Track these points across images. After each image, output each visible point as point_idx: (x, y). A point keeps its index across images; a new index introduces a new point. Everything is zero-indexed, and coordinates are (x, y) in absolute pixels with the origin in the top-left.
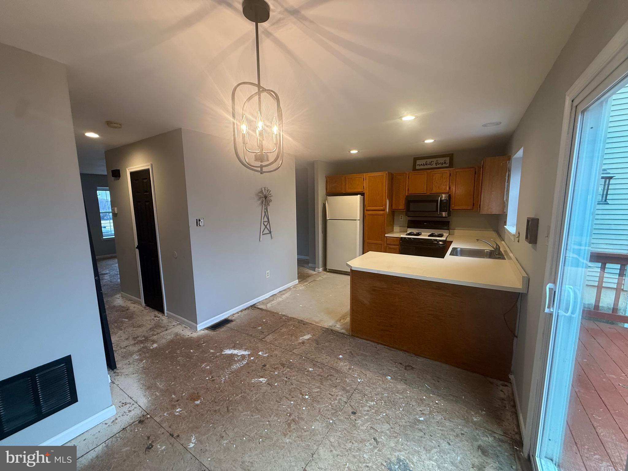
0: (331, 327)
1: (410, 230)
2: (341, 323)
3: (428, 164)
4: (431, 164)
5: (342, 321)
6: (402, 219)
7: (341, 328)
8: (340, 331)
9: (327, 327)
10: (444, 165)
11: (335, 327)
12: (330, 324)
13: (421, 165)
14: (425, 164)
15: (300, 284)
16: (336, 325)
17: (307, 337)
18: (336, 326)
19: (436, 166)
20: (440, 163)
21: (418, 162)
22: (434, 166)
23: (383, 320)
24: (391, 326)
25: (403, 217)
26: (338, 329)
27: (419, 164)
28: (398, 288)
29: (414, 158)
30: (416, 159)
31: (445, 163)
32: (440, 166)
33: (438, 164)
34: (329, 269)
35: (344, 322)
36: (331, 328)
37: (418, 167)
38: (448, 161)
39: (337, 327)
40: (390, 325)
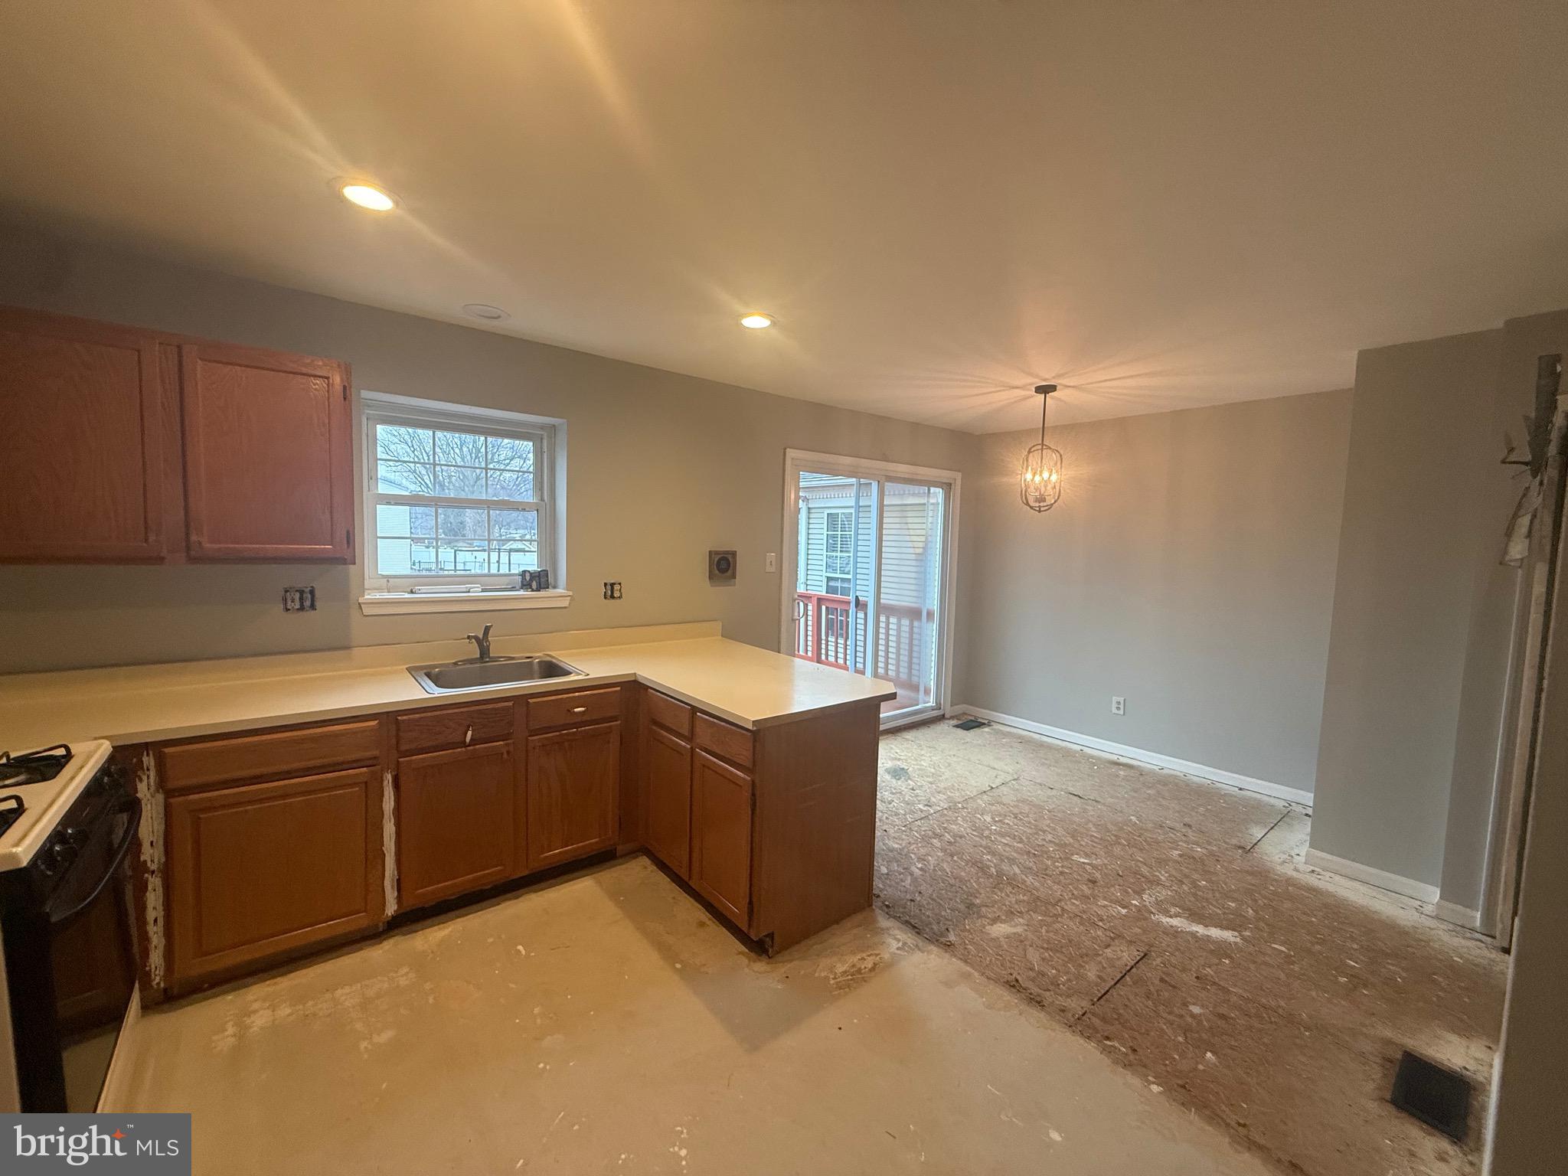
0: (917, 946)
2: (877, 955)
5: (869, 963)
7: (886, 935)
8: (898, 924)
9: (932, 947)
11: (905, 944)
12: (918, 957)
16: (898, 949)
17: (1000, 930)
18: (900, 944)
26: (897, 932)
35: (864, 955)
36: (921, 944)
39: (899, 940)
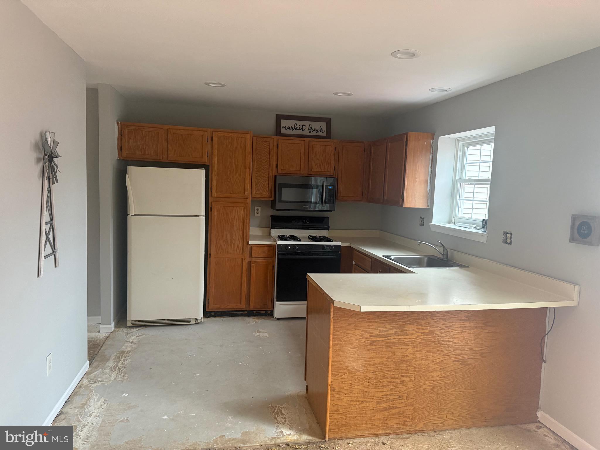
1: (275, 233)
3: (298, 129)
4: (302, 129)
6: (259, 215)
10: (320, 134)
13: (289, 128)
14: (293, 127)
15: (96, 368)
19: (310, 133)
20: (314, 130)
21: (284, 123)
22: (306, 132)
23: (388, 391)
24: (400, 397)
25: (259, 211)
27: (286, 127)
28: (413, 330)
29: (277, 115)
30: (279, 118)
31: (321, 130)
32: (314, 133)
33: (312, 131)
34: (132, 322)
37: (283, 131)
38: (324, 128)
40: (397, 396)
